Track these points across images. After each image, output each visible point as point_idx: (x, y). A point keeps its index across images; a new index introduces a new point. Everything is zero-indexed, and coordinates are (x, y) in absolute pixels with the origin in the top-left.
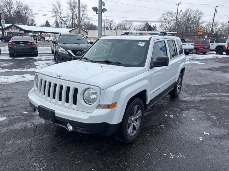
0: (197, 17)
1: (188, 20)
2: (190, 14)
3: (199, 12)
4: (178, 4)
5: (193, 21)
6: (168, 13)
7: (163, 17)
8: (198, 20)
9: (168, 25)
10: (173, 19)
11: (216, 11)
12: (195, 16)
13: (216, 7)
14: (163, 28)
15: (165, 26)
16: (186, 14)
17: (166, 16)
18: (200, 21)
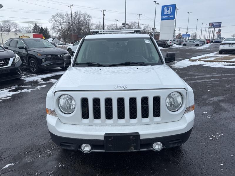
0: (87, 19)
1: (79, 22)
2: (80, 17)
3: (88, 15)
4: (71, 6)
5: (83, 24)
6: (58, 15)
7: (53, 19)
8: (88, 23)
9: (60, 27)
10: (64, 21)
11: (104, 15)
12: (85, 19)
13: (103, 11)
14: (56, 30)
15: (57, 28)
16: (76, 17)
17: (57, 18)
18: (90, 24)
